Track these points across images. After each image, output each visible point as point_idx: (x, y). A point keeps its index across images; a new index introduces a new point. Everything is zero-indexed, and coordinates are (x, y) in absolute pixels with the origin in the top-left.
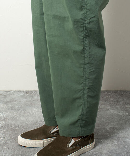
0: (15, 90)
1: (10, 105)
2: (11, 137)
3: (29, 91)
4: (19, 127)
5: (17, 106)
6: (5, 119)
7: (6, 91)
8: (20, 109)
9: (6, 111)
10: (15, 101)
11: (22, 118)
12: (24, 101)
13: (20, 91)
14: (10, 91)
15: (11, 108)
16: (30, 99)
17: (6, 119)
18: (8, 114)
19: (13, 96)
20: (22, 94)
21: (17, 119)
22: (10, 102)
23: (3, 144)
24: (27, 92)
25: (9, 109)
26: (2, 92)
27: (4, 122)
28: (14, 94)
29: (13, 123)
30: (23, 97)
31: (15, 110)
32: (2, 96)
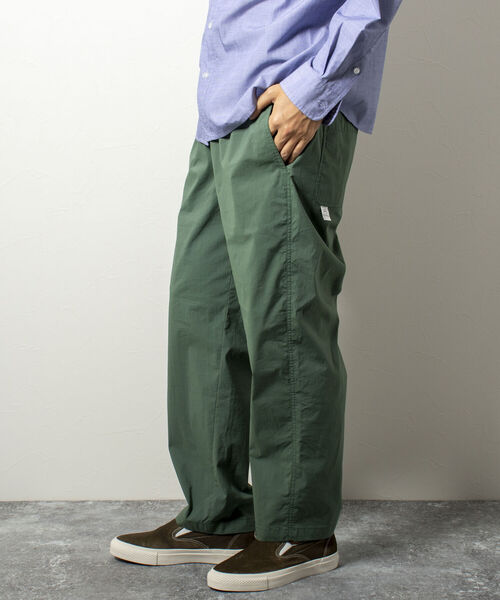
0: (96, 499)
1: (84, 528)
2: (85, 579)
3: (133, 502)
5: (101, 529)
6: (70, 551)
7: (72, 502)
8: (107, 533)
9: (73, 538)
10: (97, 520)
12: (118, 520)
13: (110, 502)
14: (83, 502)
15: (87, 532)
16: (136, 516)
17: (74, 550)
18: (78, 543)
19: (92, 512)
20: (115, 508)
21: (99, 550)
22: (84, 521)
23: (66, 589)
24: (127, 503)
25: (80, 534)
26: (64, 504)
27: (67, 556)
28: (93, 506)
29: (88, 557)
30: (119, 512)
31: (96, 535)
32: (62, 512)
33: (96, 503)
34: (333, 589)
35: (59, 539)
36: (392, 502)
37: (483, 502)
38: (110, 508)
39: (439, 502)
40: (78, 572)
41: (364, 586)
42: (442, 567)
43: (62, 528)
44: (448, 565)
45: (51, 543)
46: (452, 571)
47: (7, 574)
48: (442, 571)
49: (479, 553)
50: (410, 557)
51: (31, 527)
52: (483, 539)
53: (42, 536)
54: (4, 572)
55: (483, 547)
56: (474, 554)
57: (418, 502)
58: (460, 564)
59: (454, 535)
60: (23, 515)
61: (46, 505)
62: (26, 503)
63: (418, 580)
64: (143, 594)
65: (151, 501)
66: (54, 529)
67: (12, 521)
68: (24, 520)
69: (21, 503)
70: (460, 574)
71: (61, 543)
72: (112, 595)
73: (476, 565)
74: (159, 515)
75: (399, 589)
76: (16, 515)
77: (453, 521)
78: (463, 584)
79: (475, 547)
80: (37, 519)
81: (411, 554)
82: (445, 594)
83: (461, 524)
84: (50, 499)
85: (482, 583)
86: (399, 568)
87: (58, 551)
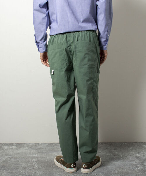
0: (42, 142)
1: (39, 151)
2: (42, 166)
3: (51, 143)
4: (46, 161)
5: (44, 151)
6: (37, 158)
7: (36, 143)
8: (46, 152)
9: (37, 154)
10: (42, 148)
11: (48, 157)
12: (48, 148)
13: (45, 143)
14: (38, 143)
15: (40, 152)
16: (52, 147)
18: (39, 155)
19: (41, 146)
20: (47, 145)
21: (44, 157)
22: (39, 149)
23: (38, 169)
24: (49, 144)
25: (39, 153)
26: (34, 144)
28: (41, 145)
29: (42, 159)
31: (43, 153)
32: (33, 146)
33: (42, 144)
34: (105, 168)
35: (34, 154)
36: (114, 143)
37: (136, 143)
38: (45, 145)
39: (126, 143)
40: (40, 164)
41: (112, 167)
42: (130, 161)
43: (34, 151)
44: (132, 161)
45: (32, 155)
46: (133, 163)
47: (22, 164)
48: (131, 163)
49: (138, 158)
50: (122, 159)
51: (27, 150)
52: (138, 153)
53: (29, 153)
54: (21, 164)
55: (139, 156)
56: (137, 158)
57: (121, 143)
58: (135, 161)
59: (131, 152)
60: (24, 147)
61: (29, 144)
62: (24, 144)
63: (125, 165)
64: (57, 170)
65: (55, 143)
66: (32, 151)
67: (21, 149)
68: (24, 149)
69: (23, 143)
70: (135, 163)
71: (35, 155)
72: (49, 170)
73: (139, 161)
74: (58, 147)
75: (121, 168)
76: (22, 147)
77: (130, 148)
78: (136, 167)
79: (137, 156)
80: (28, 148)
81: (122, 158)
82: (133, 170)
83: (132, 149)
84: (30, 143)
85: (141, 166)
86: (120, 162)
87: (34, 158)
